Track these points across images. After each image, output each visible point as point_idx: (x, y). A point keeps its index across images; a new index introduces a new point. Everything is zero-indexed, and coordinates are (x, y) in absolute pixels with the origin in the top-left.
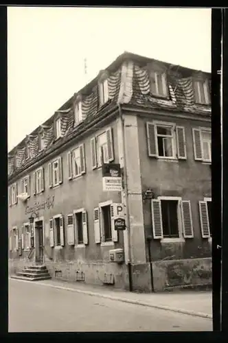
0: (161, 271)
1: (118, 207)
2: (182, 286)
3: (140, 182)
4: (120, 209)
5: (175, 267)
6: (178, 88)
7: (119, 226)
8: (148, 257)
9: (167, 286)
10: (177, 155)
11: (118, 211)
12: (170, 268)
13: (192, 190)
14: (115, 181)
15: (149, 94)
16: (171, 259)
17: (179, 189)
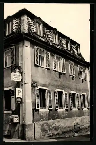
0: (39, 127)
1: (19, 90)
2: (48, 135)
3: (31, 77)
4: (19, 91)
5: (44, 125)
6: (46, 34)
7: (19, 102)
8: (33, 120)
9: (41, 136)
10: (47, 66)
11: (19, 93)
12: (42, 125)
13: (52, 85)
14: (18, 76)
15: (35, 33)
16: (43, 121)
17: (47, 84)
